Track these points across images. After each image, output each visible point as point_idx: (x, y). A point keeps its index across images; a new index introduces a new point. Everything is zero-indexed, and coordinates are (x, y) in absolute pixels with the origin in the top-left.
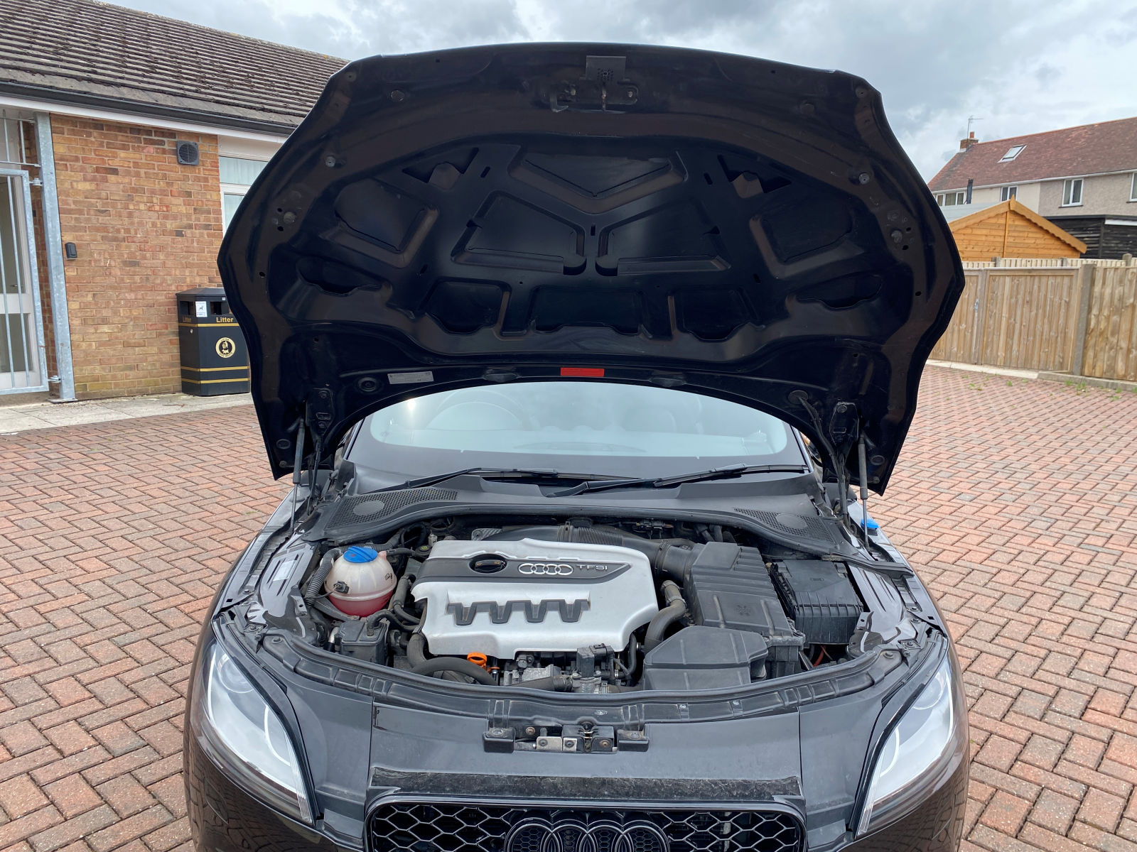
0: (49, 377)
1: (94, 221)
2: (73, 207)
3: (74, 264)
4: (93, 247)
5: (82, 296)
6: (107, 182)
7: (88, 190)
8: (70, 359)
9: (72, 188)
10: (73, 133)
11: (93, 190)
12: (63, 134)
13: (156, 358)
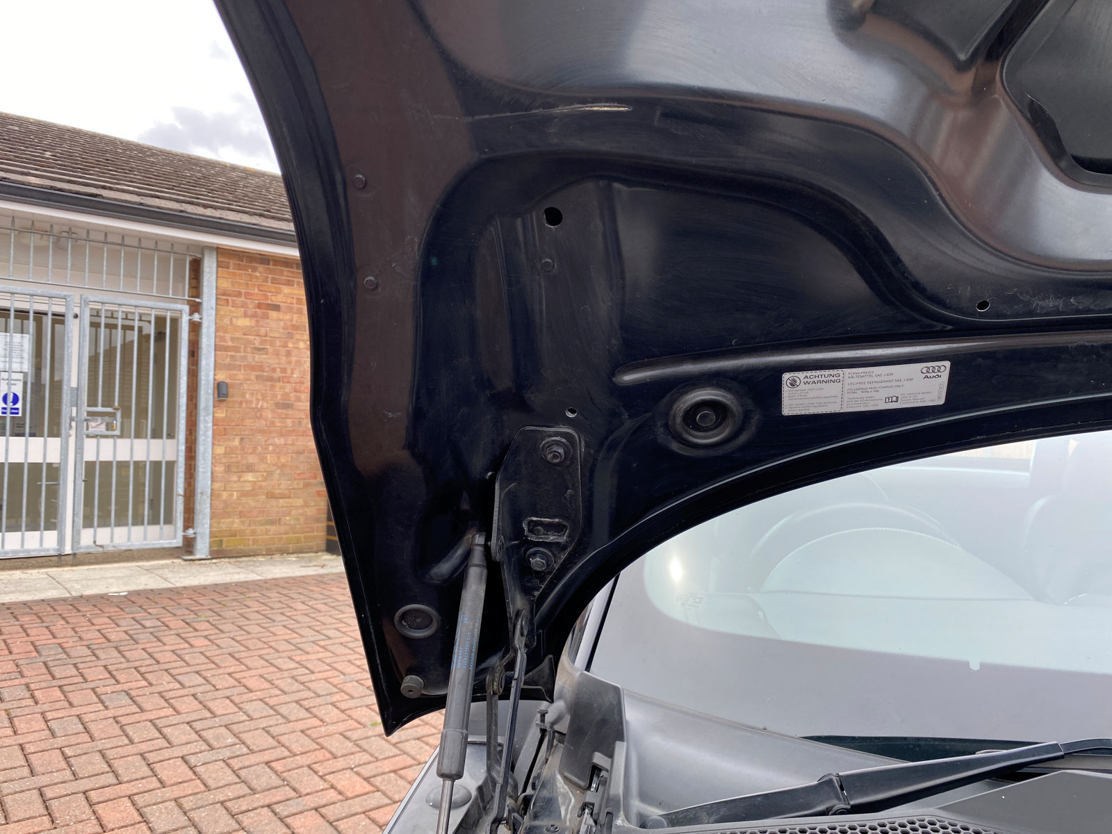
0: (184, 531)
1: (250, 360)
2: (230, 344)
3: (224, 404)
4: (245, 386)
5: (229, 440)
6: (268, 318)
7: (247, 327)
8: (208, 511)
9: (231, 323)
10: (239, 267)
11: (253, 327)
12: (228, 268)
13: (301, 511)
